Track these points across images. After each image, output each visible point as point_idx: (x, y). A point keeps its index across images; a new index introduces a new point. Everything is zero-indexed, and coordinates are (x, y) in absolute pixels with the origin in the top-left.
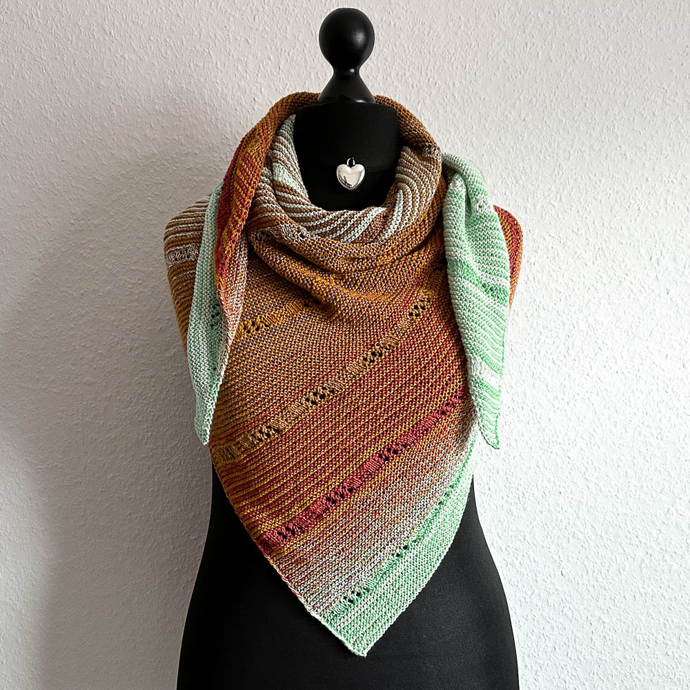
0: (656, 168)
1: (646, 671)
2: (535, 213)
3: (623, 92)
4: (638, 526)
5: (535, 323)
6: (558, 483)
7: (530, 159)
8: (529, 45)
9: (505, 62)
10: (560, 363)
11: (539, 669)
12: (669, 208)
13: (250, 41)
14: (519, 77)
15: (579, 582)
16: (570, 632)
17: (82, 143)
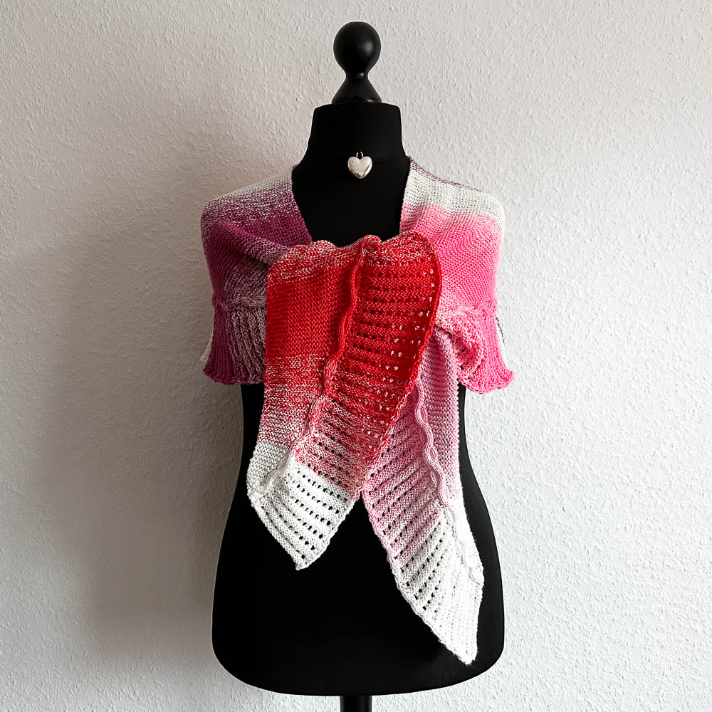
0: (644, 159)
1: (635, 591)
2: (541, 197)
3: (616, 94)
4: (629, 468)
5: (540, 292)
6: (560, 431)
7: (536, 150)
8: (535, 52)
9: (514, 66)
10: (562, 327)
11: (544, 592)
12: (654, 193)
13: (293, 49)
14: (527, 80)
15: (579, 517)
16: (570, 560)
17: (146, 138)
